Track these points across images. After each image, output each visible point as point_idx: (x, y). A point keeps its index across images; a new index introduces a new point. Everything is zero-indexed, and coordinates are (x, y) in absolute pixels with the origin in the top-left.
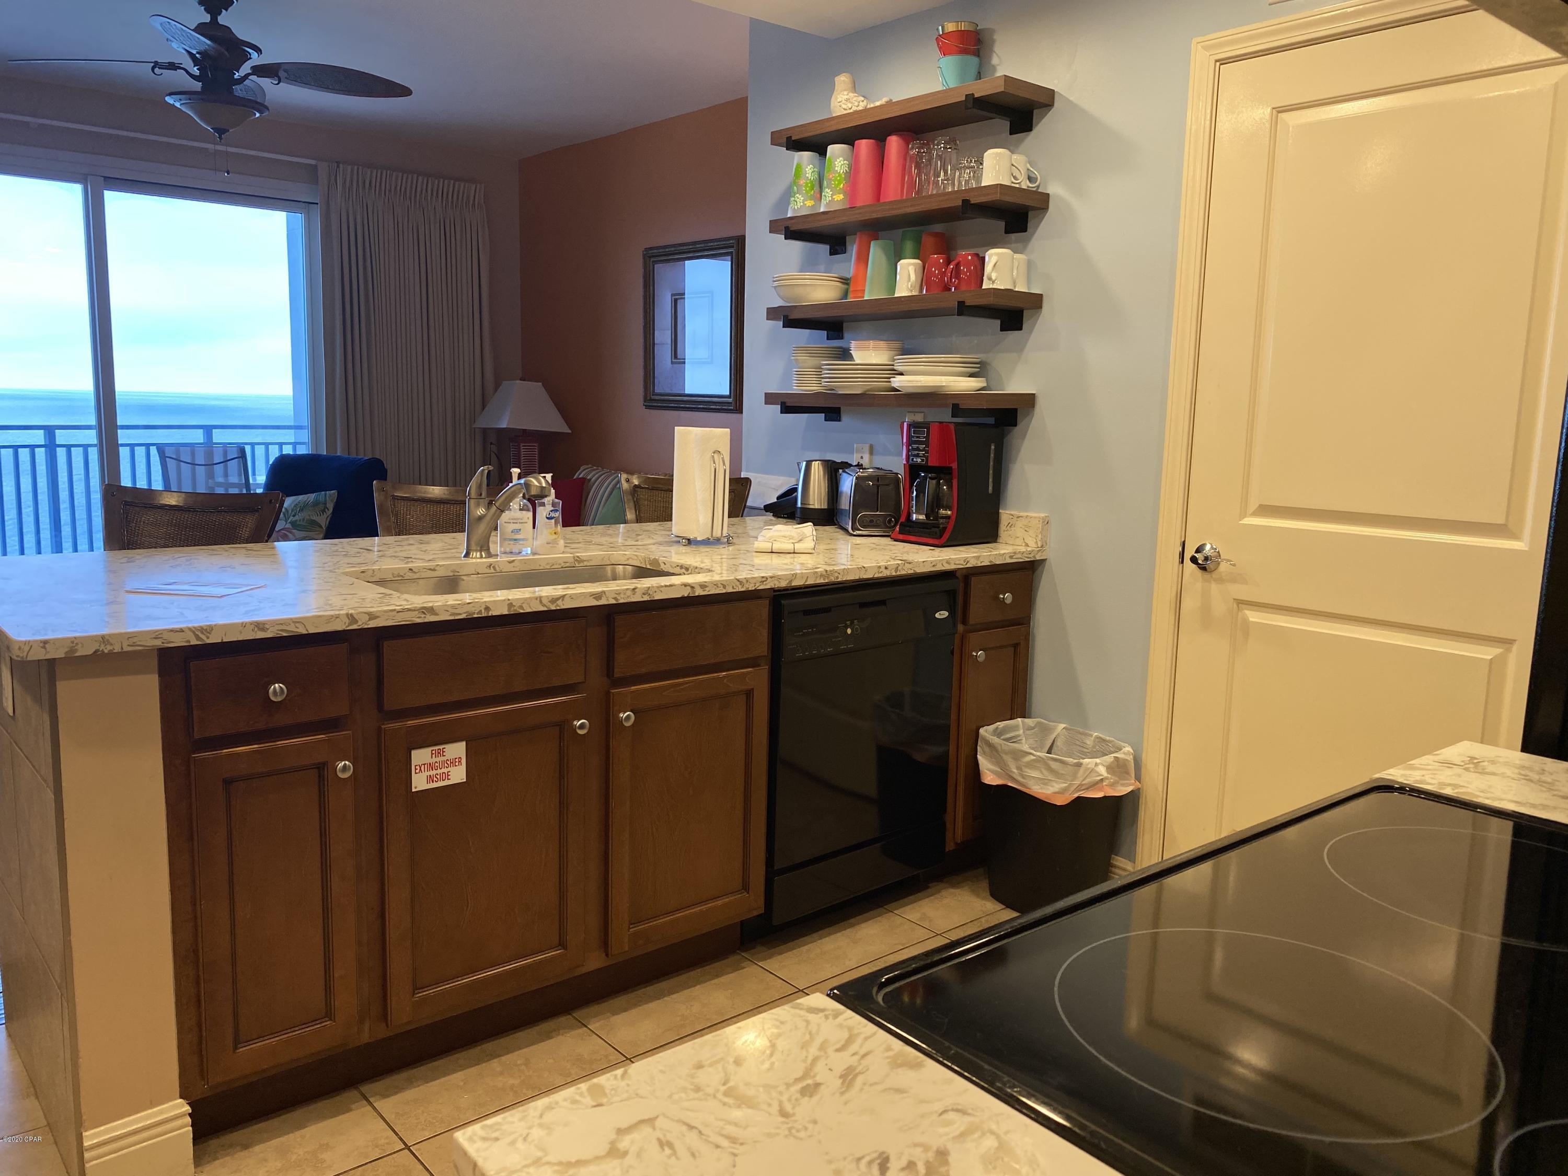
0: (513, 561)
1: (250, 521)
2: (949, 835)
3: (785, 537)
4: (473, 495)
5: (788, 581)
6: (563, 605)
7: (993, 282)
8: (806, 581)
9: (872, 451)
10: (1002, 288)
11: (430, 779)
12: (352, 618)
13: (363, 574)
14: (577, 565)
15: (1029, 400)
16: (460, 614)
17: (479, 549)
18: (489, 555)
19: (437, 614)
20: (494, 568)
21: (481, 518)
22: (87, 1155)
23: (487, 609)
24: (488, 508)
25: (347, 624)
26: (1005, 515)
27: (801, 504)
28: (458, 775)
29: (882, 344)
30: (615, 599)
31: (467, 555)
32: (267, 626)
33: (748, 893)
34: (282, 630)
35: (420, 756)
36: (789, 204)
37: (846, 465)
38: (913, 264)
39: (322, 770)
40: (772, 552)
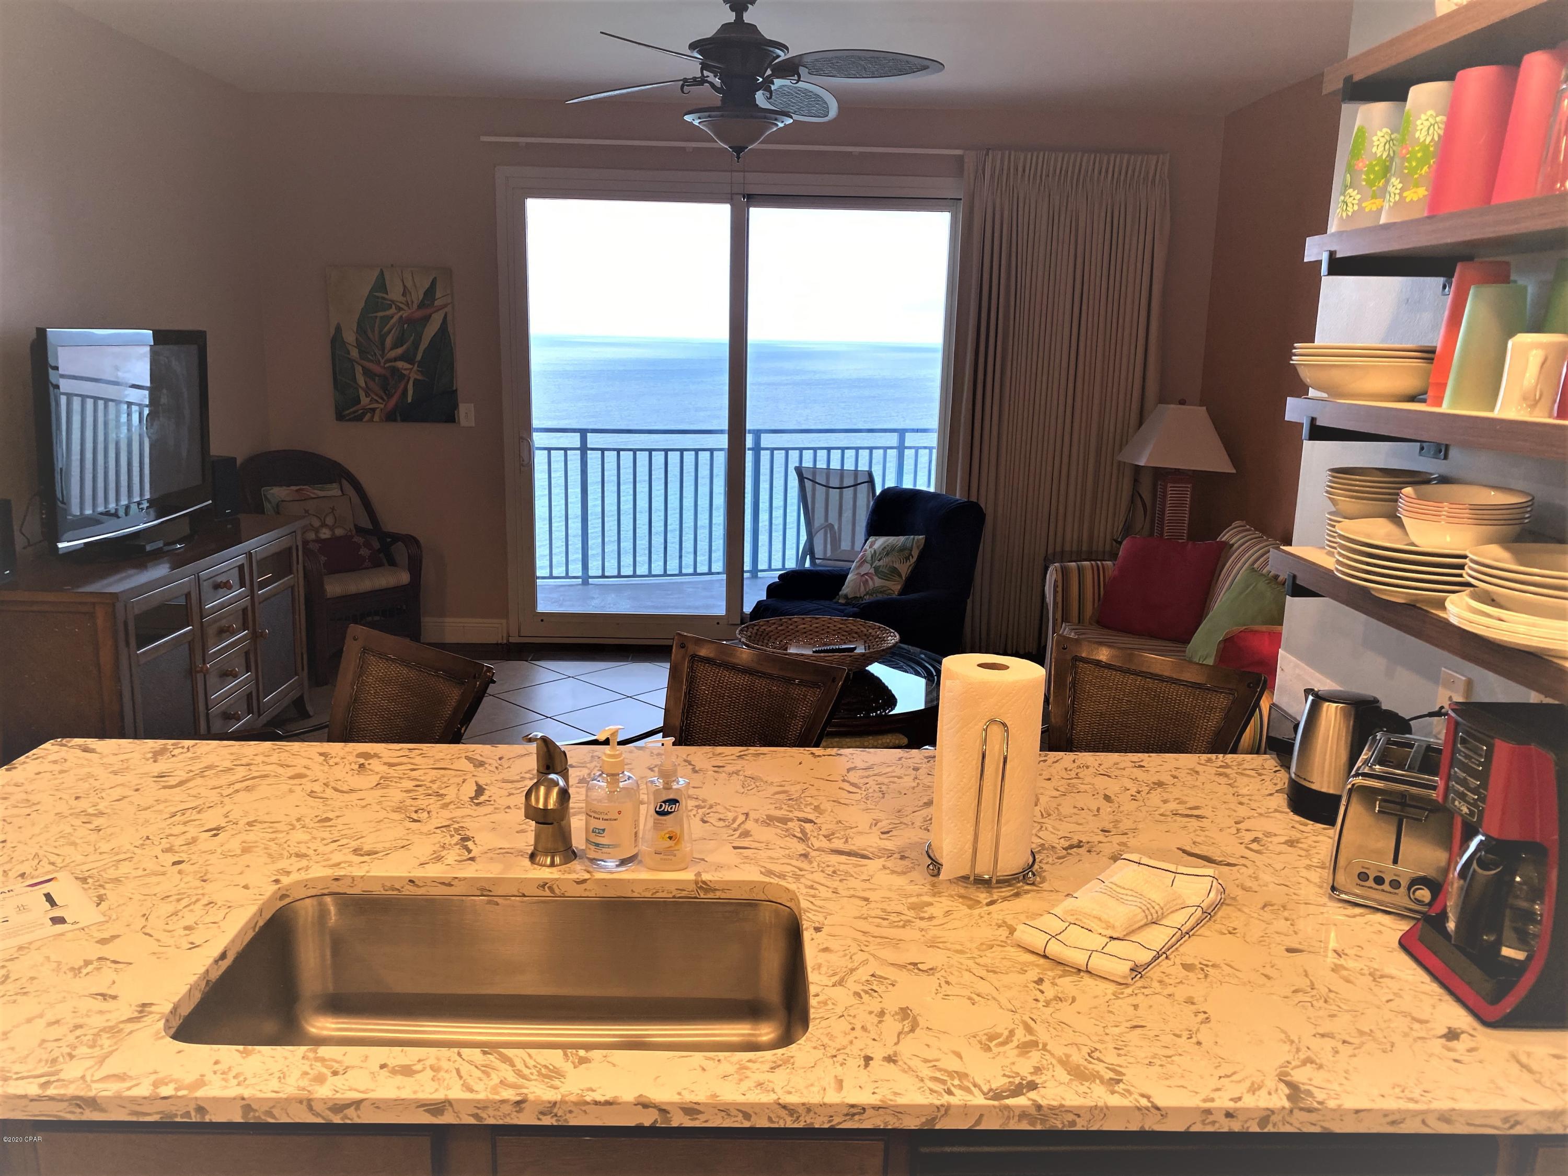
6: (359, 1117)
19: (103, 1110)
38: (1539, 346)
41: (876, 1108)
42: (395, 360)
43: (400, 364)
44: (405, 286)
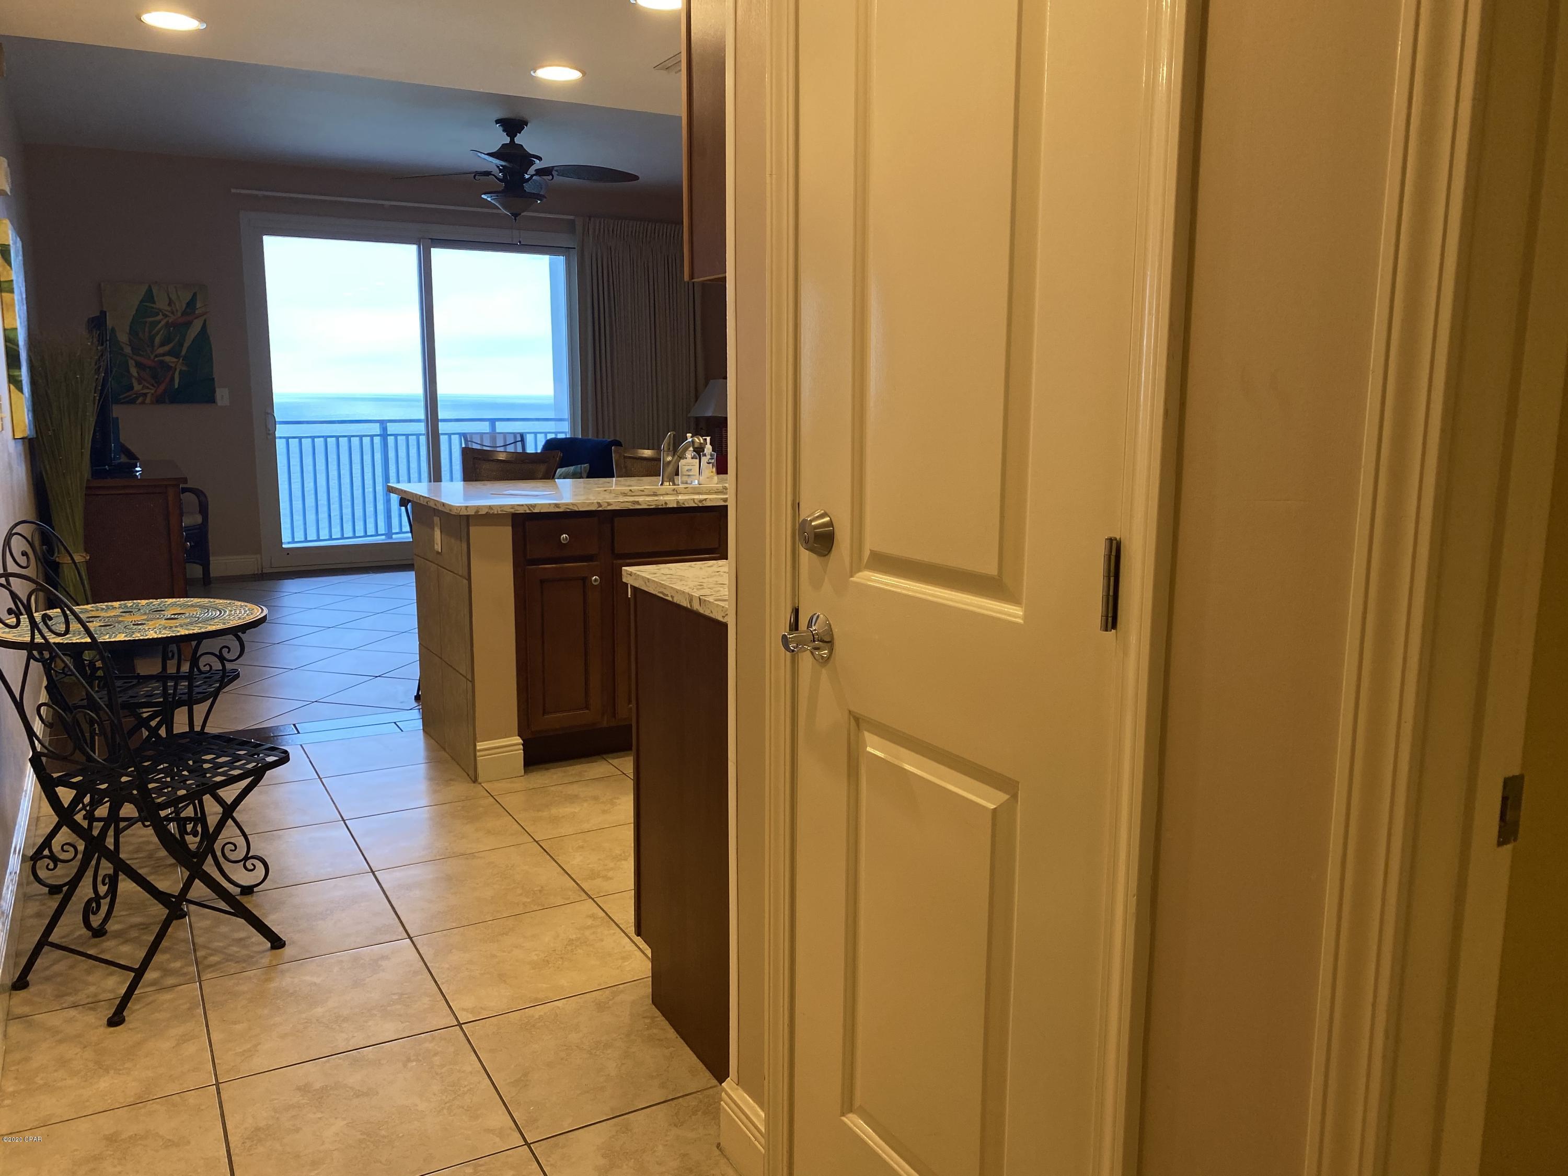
0: (687, 488)
1: (542, 468)
4: (666, 449)
6: (706, 503)
12: (599, 505)
16: (655, 506)
17: (669, 481)
18: (674, 484)
19: (640, 505)
20: (676, 490)
21: (669, 462)
22: (478, 754)
23: (666, 503)
24: (673, 456)
25: (597, 507)
31: (662, 484)
32: (560, 506)
34: (567, 508)
39: (585, 580)
42: (164, 355)
43: (167, 359)
44: (170, 299)
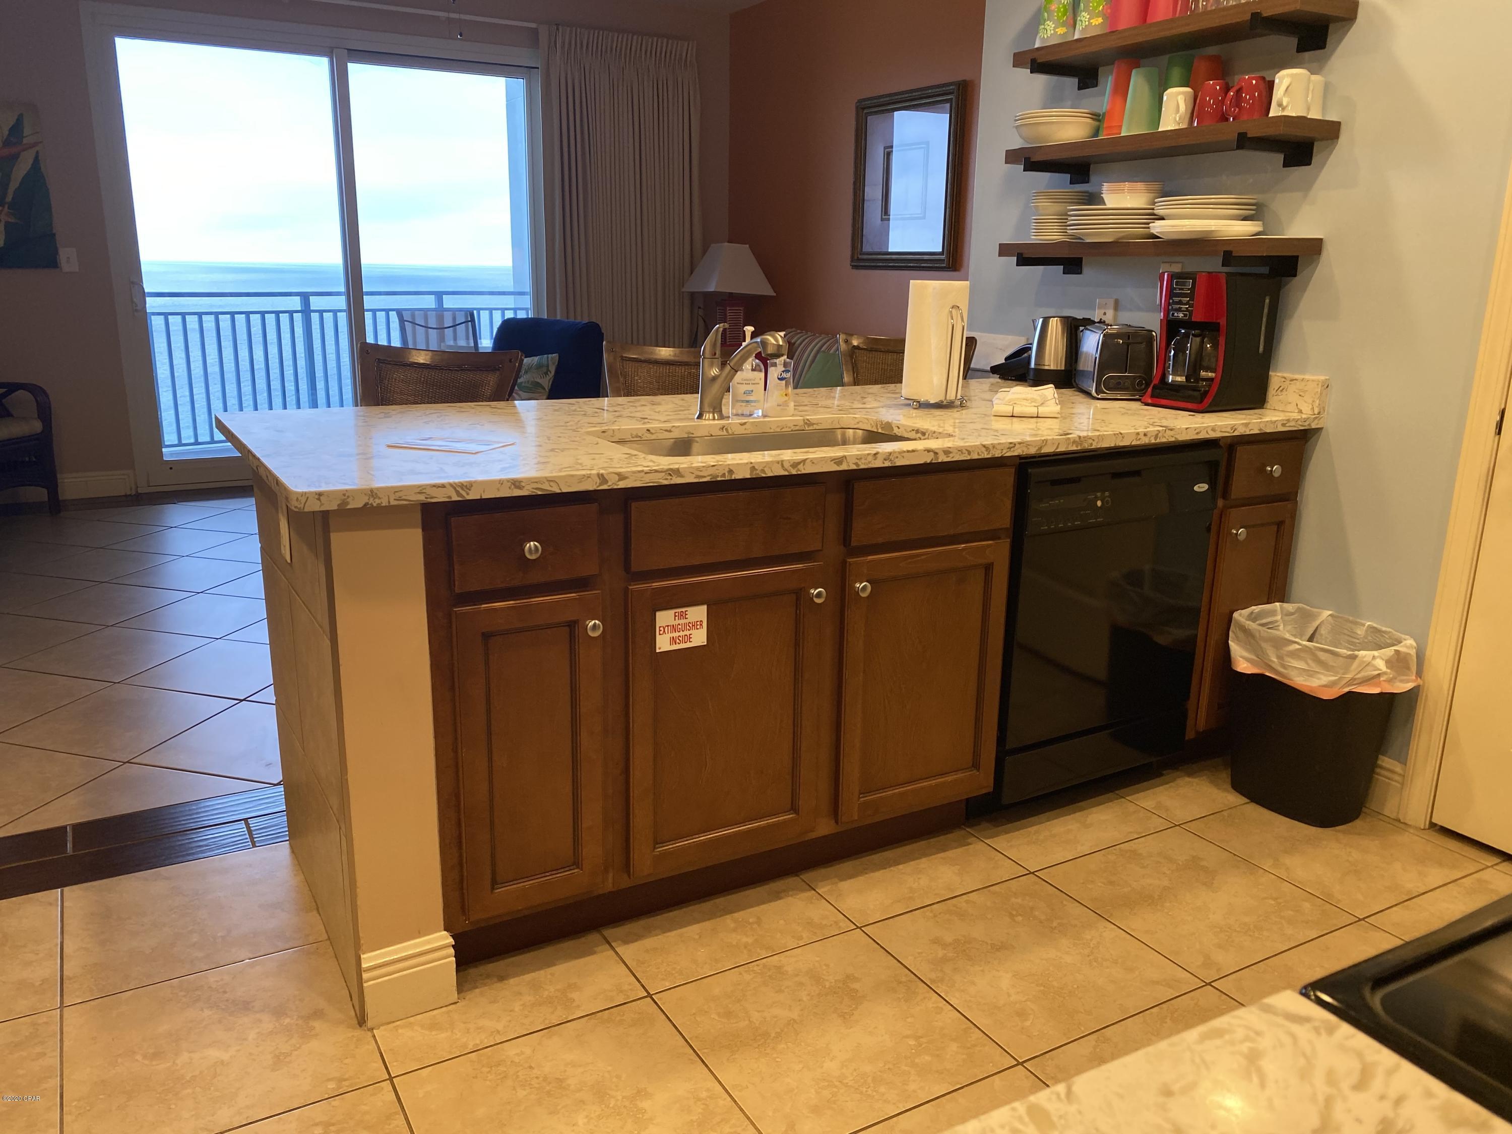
0: (745, 423)
1: (492, 379)
2: (1190, 723)
3: (1026, 400)
4: (708, 354)
5: (1037, 448)
6: (804, 469)
7: (1283, 109)
8: (1057, 448)
9: (1117, 306)
10: (1294, 115)
11: (673, 641)
12: (602, 478)
13: (603, 434)
14: (807, 429)
15: (1314, 247)
16: (705, 477)
17: (711, 410)
18: (722, 417)
19: (681, 476)
20: (727, 430)
21: (714, 379)
22: (365, 976)
23: (731, 472)
24: (722, 369)
25: (598, 484)
26: (1276, 378)
27: (1035, 364)
28: (699, 638)
29: (1140, 186)
30: (856, 464)
31: (700, 417)
32: (523, 484)
33: (978, 770)
34: (537, 489)
35: (664, 618)
36: (1037, 33)
37: (1088, 323)
38: (1183, 93)
39: (573, 627)
40: (1012, 416)
41: (1020, 443)
